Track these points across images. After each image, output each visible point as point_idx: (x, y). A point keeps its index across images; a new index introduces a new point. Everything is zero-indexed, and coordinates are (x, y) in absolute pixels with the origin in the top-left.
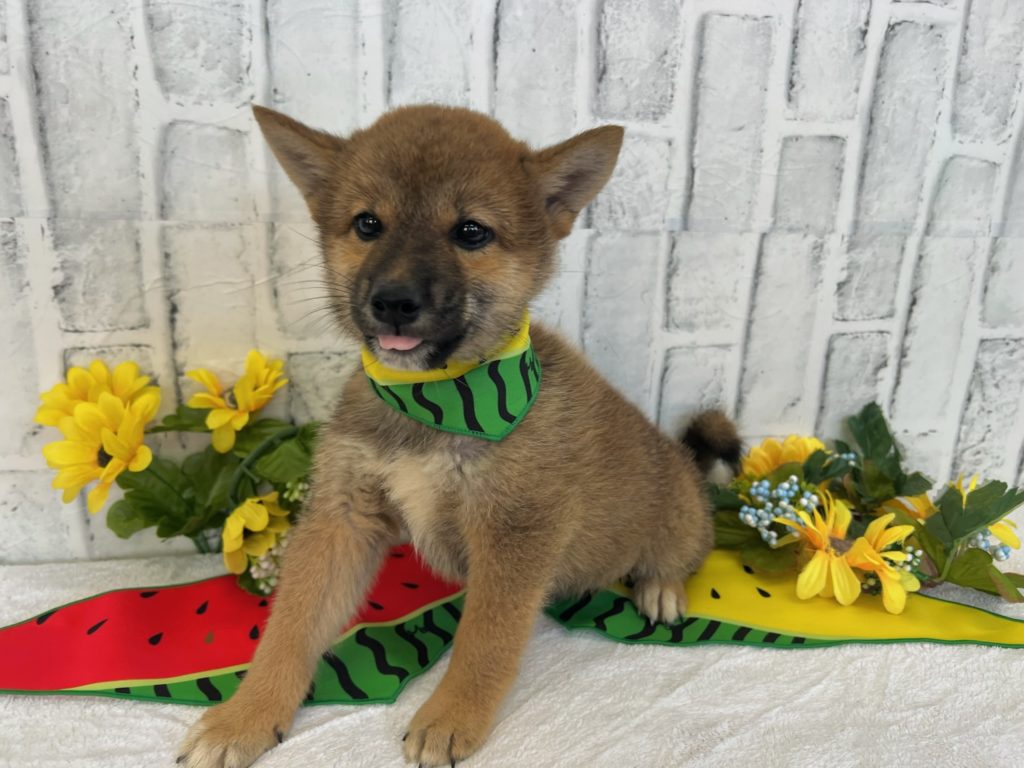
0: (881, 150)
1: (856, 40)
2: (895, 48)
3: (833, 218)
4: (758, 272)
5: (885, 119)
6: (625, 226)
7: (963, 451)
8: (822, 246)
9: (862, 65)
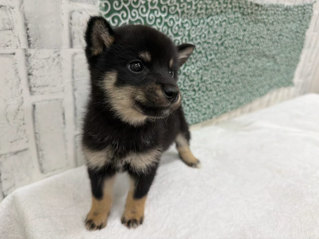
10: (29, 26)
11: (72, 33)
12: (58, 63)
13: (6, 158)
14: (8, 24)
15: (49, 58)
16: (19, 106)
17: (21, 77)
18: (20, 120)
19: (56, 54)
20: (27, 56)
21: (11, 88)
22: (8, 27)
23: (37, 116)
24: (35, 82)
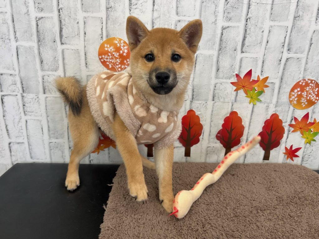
0: (284, 86)
1: (278, 62)
2: (288, 63)
3: (271, 100)
4: (252, 111)
5: (285, 79)
6: (221, 101)
7: (305, 155)
8: (268, 106)
9: (280, 67)
10: (23, 83)
11: (44, 86)
12: (38, 101)
13: (14, 144)
14: (14, 82)
15: (33, 98)
16: (19, 120)
17: (20, 106)
18: (20, 127)
19: (36, 97)
20: (23, 96)
21: (16, 111)
22: (14, 83)
23: (28, 127)
24: (27, 109)
